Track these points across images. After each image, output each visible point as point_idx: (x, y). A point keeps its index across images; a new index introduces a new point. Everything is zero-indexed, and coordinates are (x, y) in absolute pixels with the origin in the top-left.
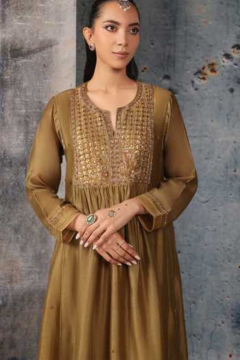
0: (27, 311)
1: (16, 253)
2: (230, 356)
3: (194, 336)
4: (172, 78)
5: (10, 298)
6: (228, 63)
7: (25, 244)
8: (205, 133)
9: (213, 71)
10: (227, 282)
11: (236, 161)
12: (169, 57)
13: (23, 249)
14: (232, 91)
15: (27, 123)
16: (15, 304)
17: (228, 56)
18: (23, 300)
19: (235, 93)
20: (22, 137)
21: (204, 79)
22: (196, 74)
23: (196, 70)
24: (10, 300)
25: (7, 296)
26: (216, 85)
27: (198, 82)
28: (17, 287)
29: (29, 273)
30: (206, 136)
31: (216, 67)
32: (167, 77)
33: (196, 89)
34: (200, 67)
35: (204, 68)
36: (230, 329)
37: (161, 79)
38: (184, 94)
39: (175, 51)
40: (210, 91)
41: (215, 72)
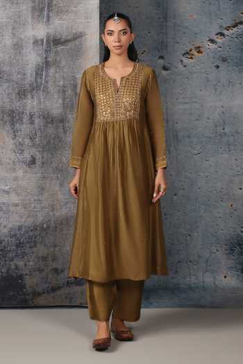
0: (65, 232)
1: (57, 188)
2: (225, 277)
3: (190, 262)
4: (165, 57)
5: (52, 222)
6: (212, 46)
7: (63, 181)
8: (194, 100)
9: (199, 52)
10: (220, 217)
11: (224, 121)
12: (162, 42)
13: (61, 185)
14: (218, 67)
15: (64, 92)
16: (56, 227)
17: (212, 41)
18: (61, 224)
19: (220, 68)
20: (60, 101)
21: (191, 58)
22: (183, 55)
23: (183, 52)
24: (52, 225)
25: (50, 221)
26: (203, 63)
27: (186, 61)
28: (58, 214)
29: (66, 203)
30: (196, 102)
31: (202, 49)
32: (161, 57)
33: (185, 66)
34: (188, 49)
35: (191, 51)
36: (225, 256)
37: (156, 59)
38: (175, 69)
39: (167, 37)
40: (198, 67)
41: (202, 53)
